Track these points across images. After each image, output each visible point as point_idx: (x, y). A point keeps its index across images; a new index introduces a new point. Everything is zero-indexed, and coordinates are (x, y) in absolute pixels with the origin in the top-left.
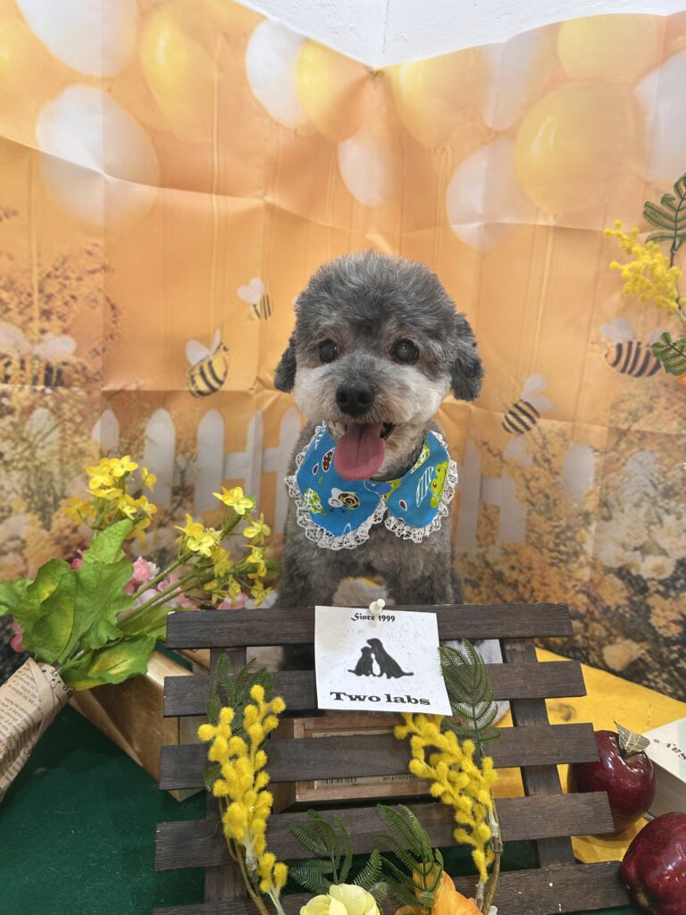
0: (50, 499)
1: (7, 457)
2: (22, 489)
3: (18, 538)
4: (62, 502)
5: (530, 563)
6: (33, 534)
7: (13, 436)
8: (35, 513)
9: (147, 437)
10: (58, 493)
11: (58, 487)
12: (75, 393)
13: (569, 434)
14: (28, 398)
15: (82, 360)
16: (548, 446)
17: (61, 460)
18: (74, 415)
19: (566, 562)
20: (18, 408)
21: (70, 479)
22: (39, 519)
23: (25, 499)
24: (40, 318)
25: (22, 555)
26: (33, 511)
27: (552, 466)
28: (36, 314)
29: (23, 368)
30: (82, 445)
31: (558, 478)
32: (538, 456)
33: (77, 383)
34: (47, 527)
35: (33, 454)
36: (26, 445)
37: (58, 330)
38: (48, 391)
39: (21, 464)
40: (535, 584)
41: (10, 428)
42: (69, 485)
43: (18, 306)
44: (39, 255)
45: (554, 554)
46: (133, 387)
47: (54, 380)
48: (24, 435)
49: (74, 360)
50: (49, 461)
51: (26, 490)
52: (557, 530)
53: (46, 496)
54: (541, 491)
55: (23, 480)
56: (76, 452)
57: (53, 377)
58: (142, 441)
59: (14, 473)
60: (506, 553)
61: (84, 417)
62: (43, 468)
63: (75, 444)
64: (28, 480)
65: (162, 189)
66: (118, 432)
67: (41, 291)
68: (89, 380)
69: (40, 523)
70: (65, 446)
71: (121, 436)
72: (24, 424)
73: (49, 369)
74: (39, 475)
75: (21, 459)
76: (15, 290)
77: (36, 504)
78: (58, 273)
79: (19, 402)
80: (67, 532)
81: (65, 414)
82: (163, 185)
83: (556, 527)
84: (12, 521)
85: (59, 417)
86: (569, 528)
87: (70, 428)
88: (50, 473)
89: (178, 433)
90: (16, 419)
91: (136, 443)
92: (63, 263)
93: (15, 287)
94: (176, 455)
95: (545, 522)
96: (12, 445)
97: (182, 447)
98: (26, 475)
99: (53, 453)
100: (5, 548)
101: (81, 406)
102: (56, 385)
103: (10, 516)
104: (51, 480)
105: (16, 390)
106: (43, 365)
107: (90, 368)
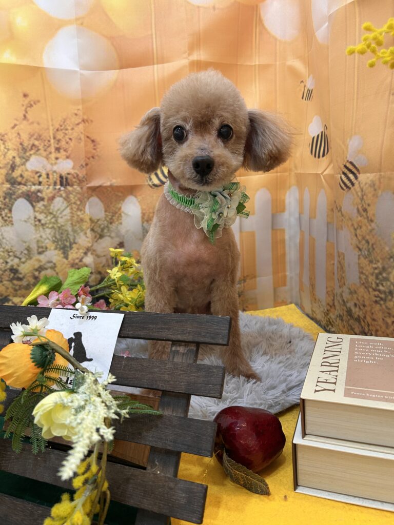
0: (68, 244)
1: (43, 222)
2: (52, 238)
3: (51, 262)
4: (74, 246)
5: (364, 301)
6: (60, 261)
7: (45, 211)
8: (59, 250)
9: (123, 212)
10: (72, 240)
11: (71, 238)
12: (75, 189)
13: (377, 183)
14: (51, 192)
15: (76, 171)
16: (365, 197)
17: (72, 224)
18: (76, 200)
19: (385, 300)
20: (46, 198)
21: (78, 234)
22: (62, 253)
23: (54, 243)
24: (55, 152)
25: (55, 271)
26: (58, 249)
27: (368, 215)
28: (53, 150)
29: (48, 177)
30: (81, 216)
31: (373, 224)
32: (360, 207)
33: (75, 184)
34: (66, 258)
35: (56, 221)
36: (52, 216)
37: (65, 157)
38: (62, 188)
39: (51, 226)
40: (368, 319)
41: (43, 208)
42: (77, 237)
43: (43, 147)
44: (52, 120)
45: (377, 293)
46: (108, 184)
47: (65, 183)
48: (51, 211)
49: (72, 172)
50: (66, 224)
51: (54, 239)
52: (376, 271)
53: (65, 242)
54: (364, 238)
55: (52, 233)
56: (79, 219)
57: (64, 181)
58: (120, 214)
59: (47, 230)
60: (351, 293)
61: (81, 201)
62: (63, 228)
63: (78, 216)
64: (55, 233)
65: (121, 70)
66: (103, 209)
67: (54, 138)
68: (81, 182)
69: (62, 255)
70: (73, 217)
71: (106, 211)
72: (50, 205)
73: (61, 177)
74: (61, 231)
75: (50, 223)
76: (41, 140)
77: (60, 246)
78: (62, 128)
79: (46, 194)
80: (77, 261)
81: (71, 200)
82: (121, 68)
83: (376, 268)
84: (48, 253)
85: (69, 202)
86: (384, 269)
87: (75, 208)
88: (66, 231)
89: (142, 209)
90: (45, 203)
91: (117, 215)
92: (64, 122)
93: (41, 138)
94: (143, 223)
95: (369, 264)
96: (45, 216)
97: (146, 218)
98: (54, 231)
99: (67, 221)
100: (46, 266)
101: (79, 196)
102: (66, 185)
103: (46, 251)
104: (68, 234)
105: (45, 189)
106: (58, 175)
107: (80, 175)
